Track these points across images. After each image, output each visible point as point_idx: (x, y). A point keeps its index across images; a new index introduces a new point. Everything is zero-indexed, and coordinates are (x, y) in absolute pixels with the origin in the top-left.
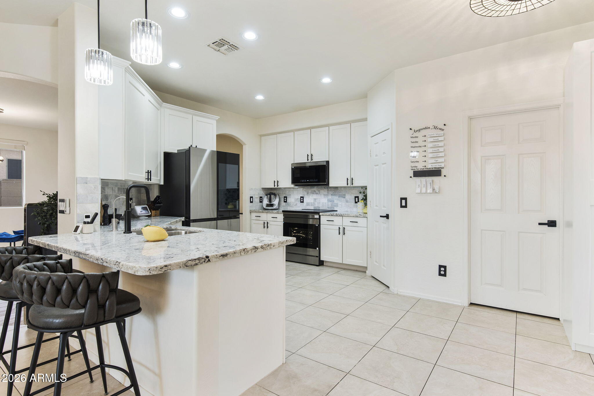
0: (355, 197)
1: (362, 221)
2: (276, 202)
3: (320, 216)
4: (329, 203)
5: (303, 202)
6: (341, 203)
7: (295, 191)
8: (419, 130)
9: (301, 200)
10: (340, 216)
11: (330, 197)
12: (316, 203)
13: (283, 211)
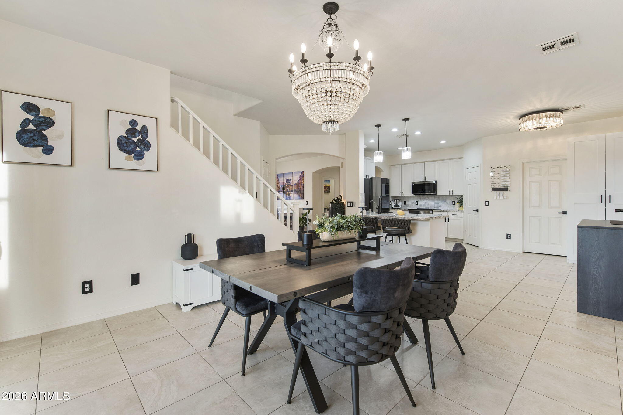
0: (453, 201)
1: (460, 214)
2: (400, 204)
3: (433, 212)
4: (435, 205)
5: (417, 204)
6: (443, 205)
7: (412, 198)
8: (496, 168)
9: (416, 203)
10: (446, 211)
11: (436, 201)
12: (426, 205)
13: (409, 209)
